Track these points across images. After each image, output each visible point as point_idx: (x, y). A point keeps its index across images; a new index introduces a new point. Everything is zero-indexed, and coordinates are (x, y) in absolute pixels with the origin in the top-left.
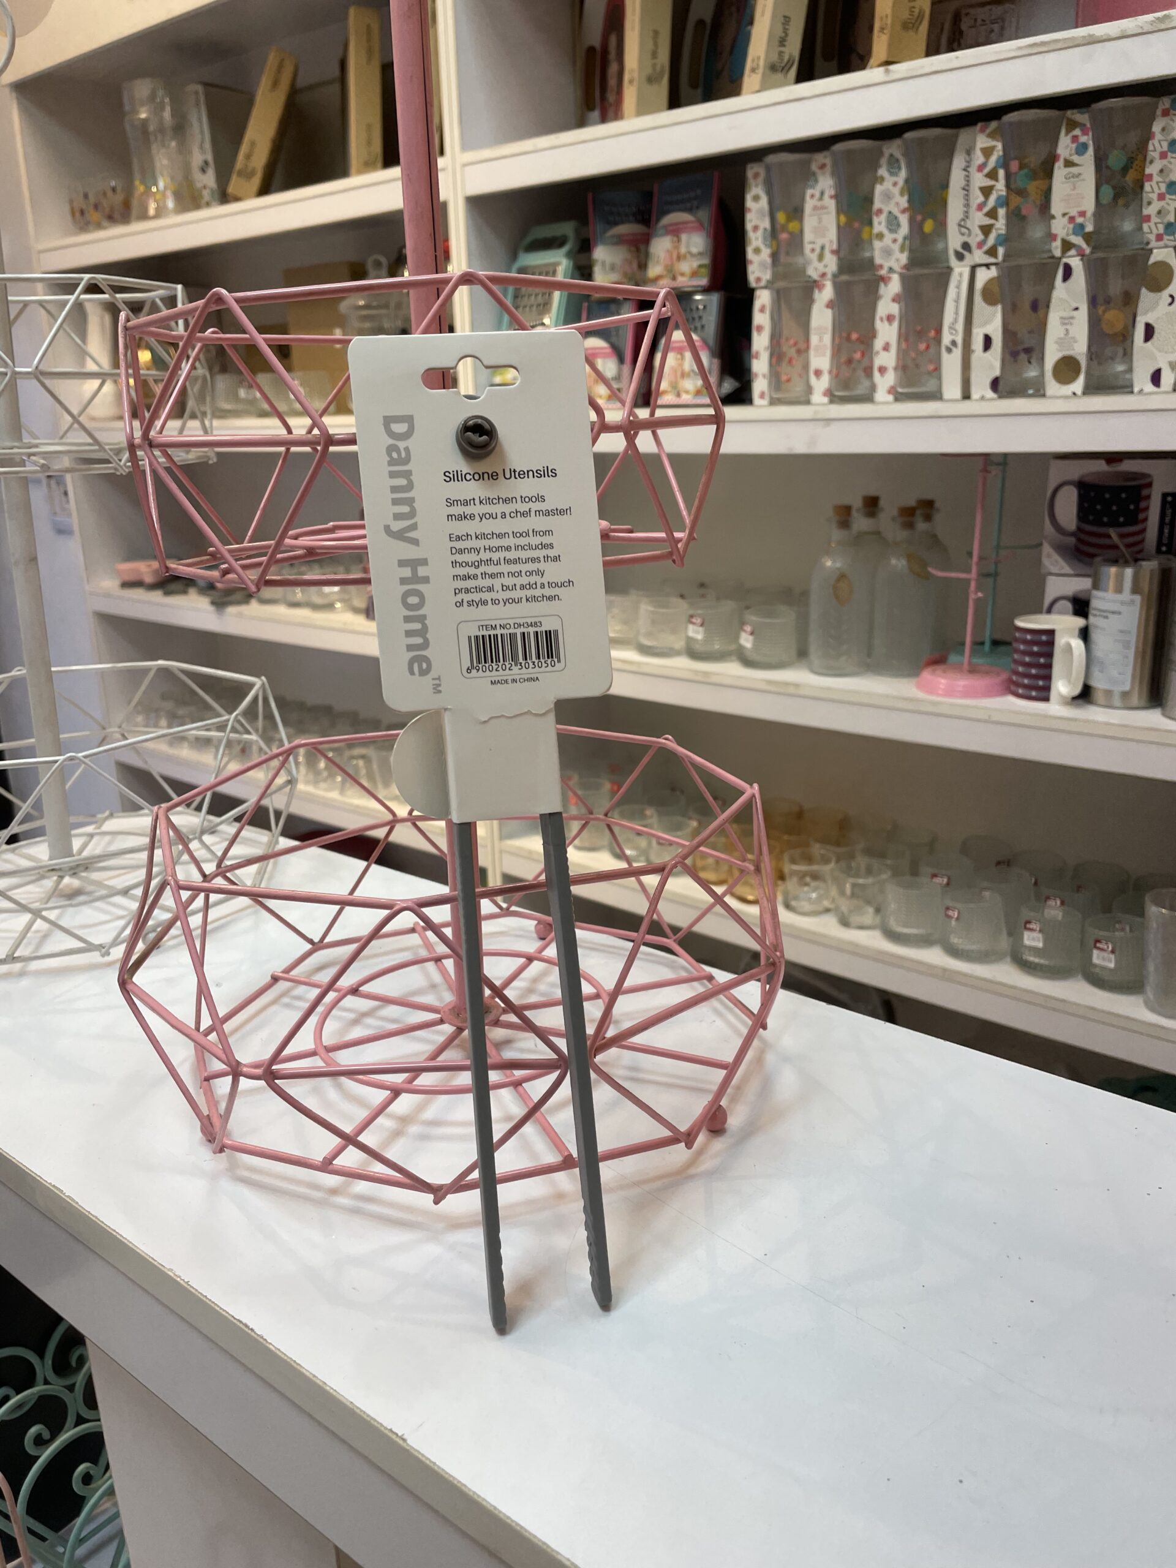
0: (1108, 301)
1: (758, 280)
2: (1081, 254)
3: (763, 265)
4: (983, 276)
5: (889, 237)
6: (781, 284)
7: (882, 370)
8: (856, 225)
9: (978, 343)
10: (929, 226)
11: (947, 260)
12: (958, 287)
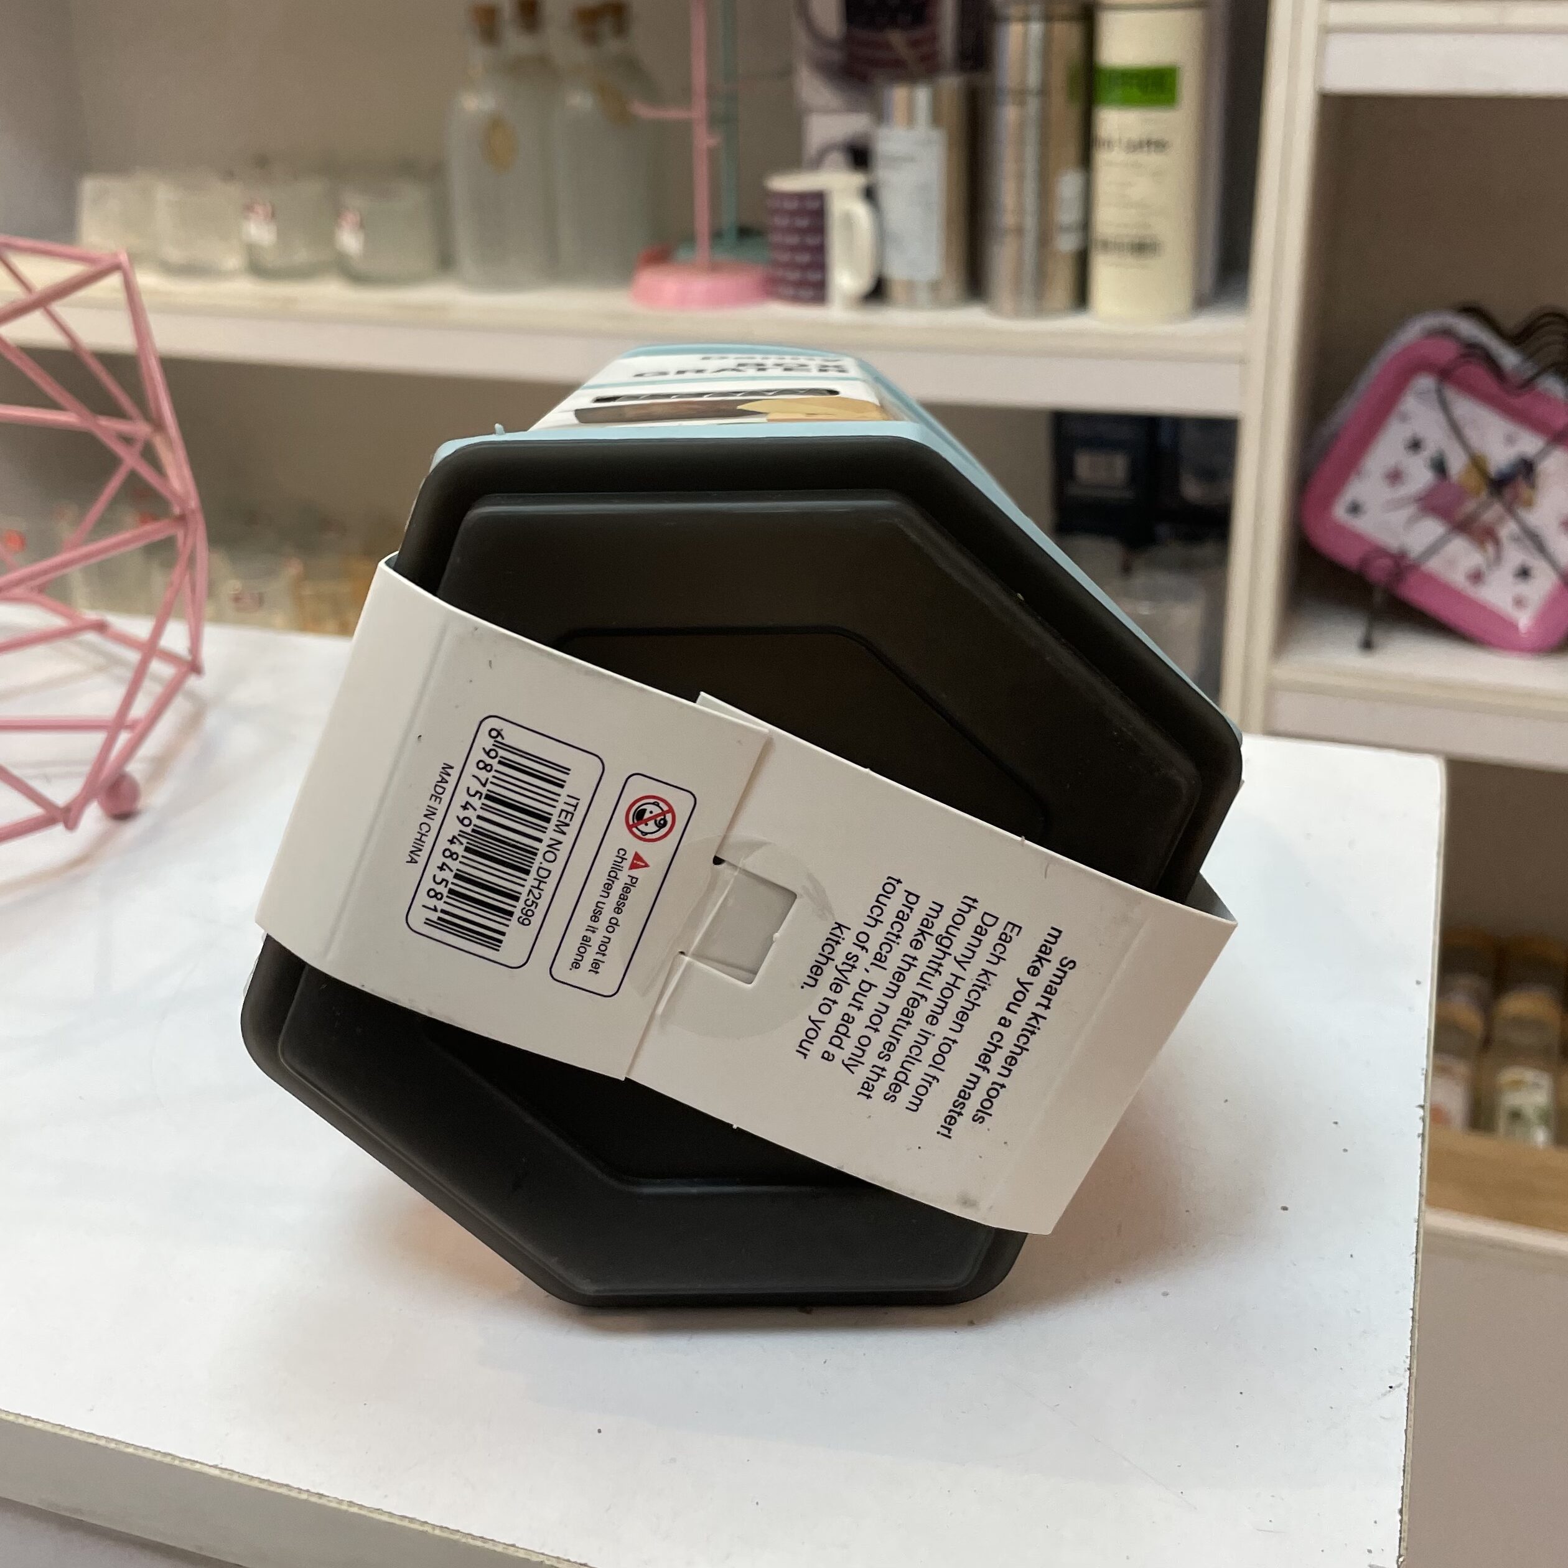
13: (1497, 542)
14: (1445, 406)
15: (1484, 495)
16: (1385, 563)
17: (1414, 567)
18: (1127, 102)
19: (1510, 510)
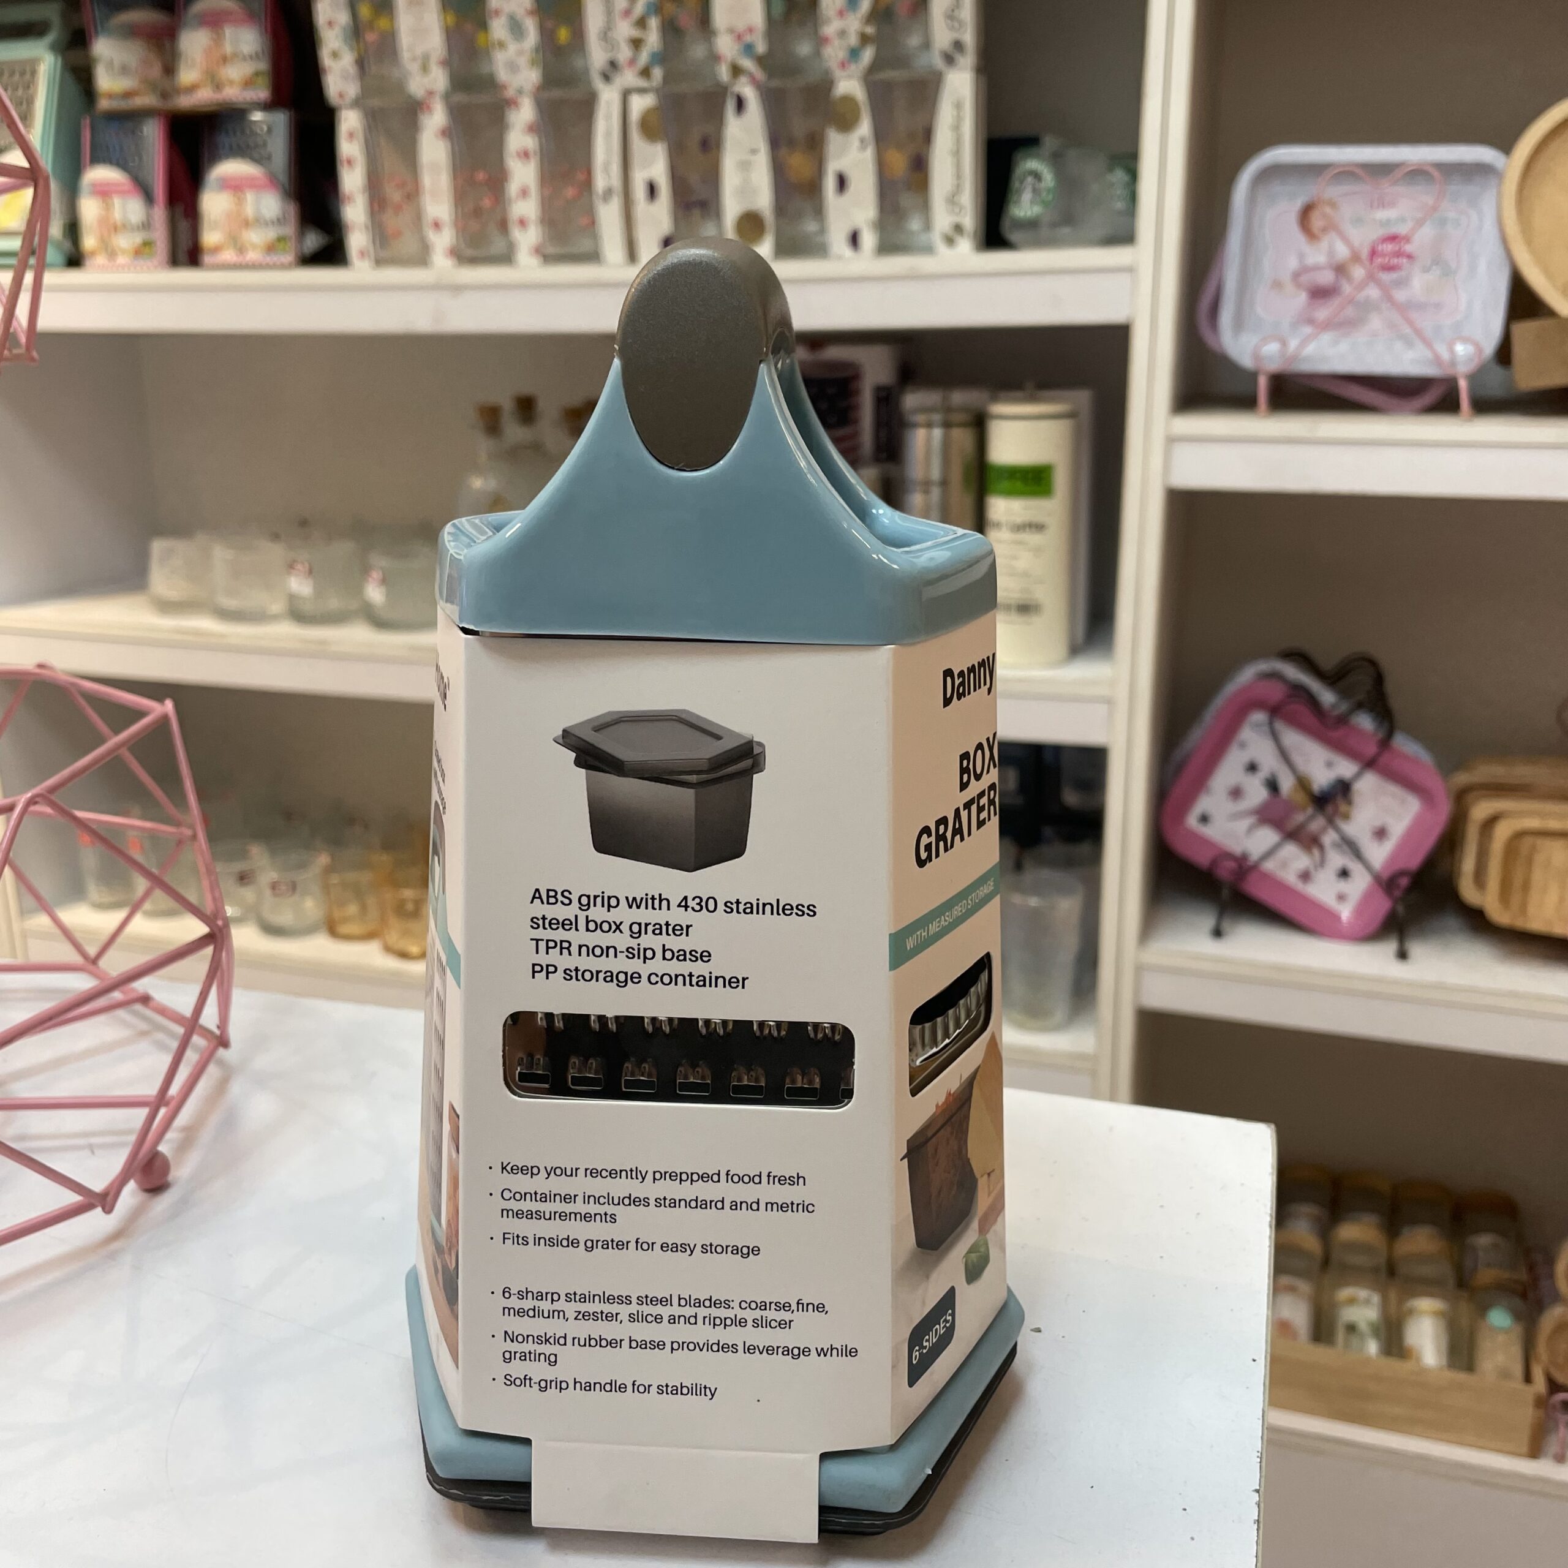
0: (791, 143)
1: (341, 95)
2: (754, 81)
3: (345, 77)
4: (640, 104)
5: (512, 47)
6: (375, 102)
7: (522, 223)
8: (469, 27)
9: (640, 192)
10: (563, 34)
11: (589, 83)
12: (608, 117)
13: (1321, 847)
14: (1275, 737)
15: (1310, 811)
16: (1231, 865)
17: (1255, 867)
18: (1010, 493)
19: (1331, 822)
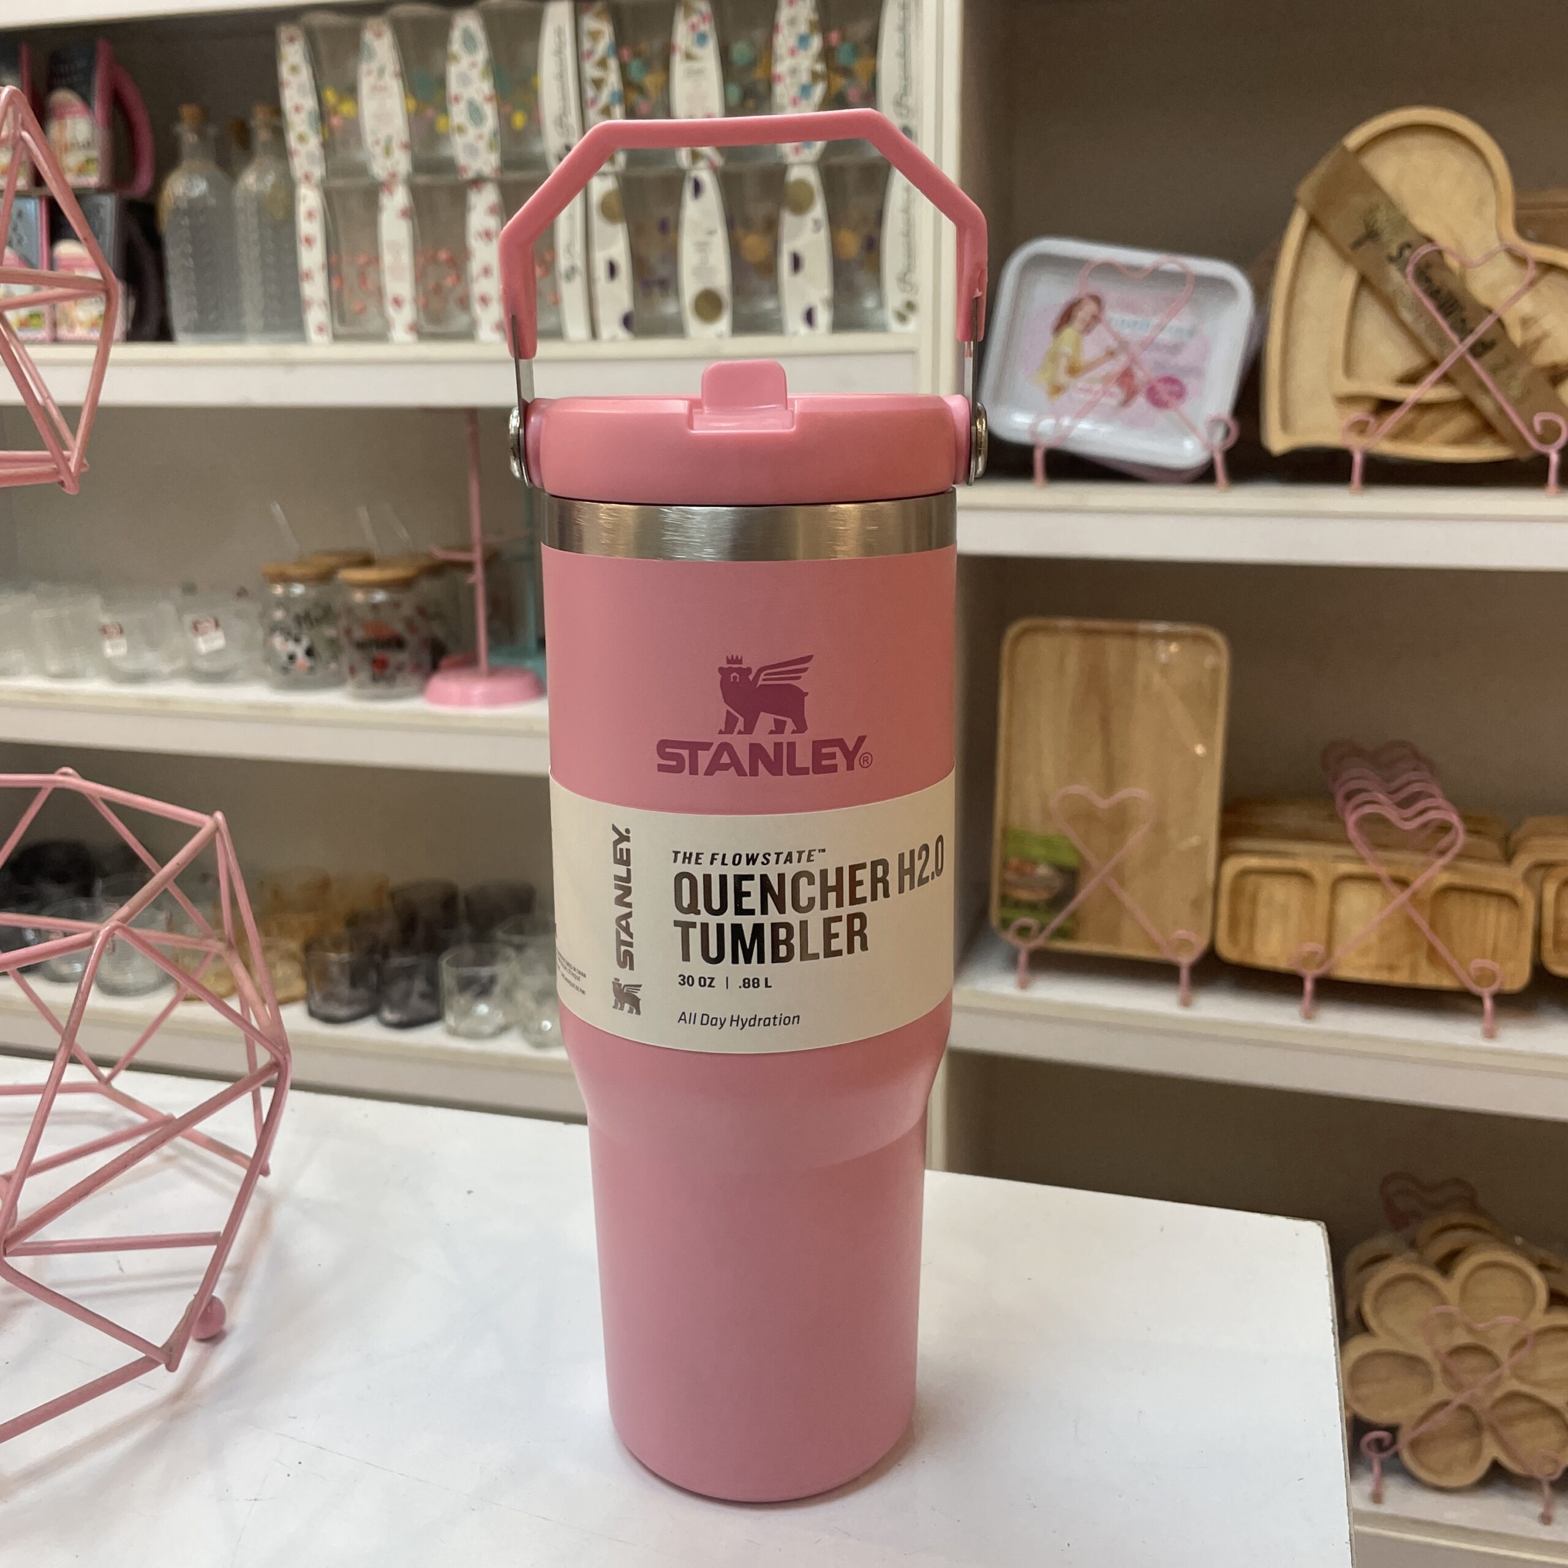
0: (748, 225)
1: (307, 177)
2: (711, 166)
3: (310, 161)
4: (601, 187)
5: (472, 132)
6: (339, 183)
7: (484, 300)
8: (430, 112)
9: (601, 270)
10: (519, 119)
11: (546, 166)
